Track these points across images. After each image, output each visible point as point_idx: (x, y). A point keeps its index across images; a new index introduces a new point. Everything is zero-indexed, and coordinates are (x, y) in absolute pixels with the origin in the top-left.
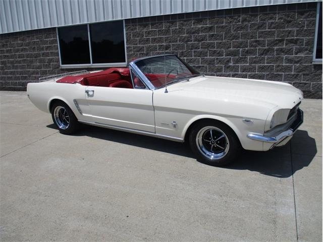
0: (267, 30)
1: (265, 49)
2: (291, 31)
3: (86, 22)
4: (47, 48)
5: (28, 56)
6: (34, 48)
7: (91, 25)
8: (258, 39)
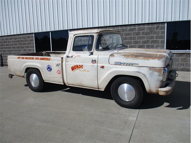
0: (141, 36)
1: (141, 45)
2: (153, 36)
3: (49, 30)
4: (28, 44)
5: (17, 48)
6: (21, 43)
7: (52, 32)
8: (137, 40)
